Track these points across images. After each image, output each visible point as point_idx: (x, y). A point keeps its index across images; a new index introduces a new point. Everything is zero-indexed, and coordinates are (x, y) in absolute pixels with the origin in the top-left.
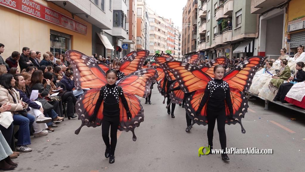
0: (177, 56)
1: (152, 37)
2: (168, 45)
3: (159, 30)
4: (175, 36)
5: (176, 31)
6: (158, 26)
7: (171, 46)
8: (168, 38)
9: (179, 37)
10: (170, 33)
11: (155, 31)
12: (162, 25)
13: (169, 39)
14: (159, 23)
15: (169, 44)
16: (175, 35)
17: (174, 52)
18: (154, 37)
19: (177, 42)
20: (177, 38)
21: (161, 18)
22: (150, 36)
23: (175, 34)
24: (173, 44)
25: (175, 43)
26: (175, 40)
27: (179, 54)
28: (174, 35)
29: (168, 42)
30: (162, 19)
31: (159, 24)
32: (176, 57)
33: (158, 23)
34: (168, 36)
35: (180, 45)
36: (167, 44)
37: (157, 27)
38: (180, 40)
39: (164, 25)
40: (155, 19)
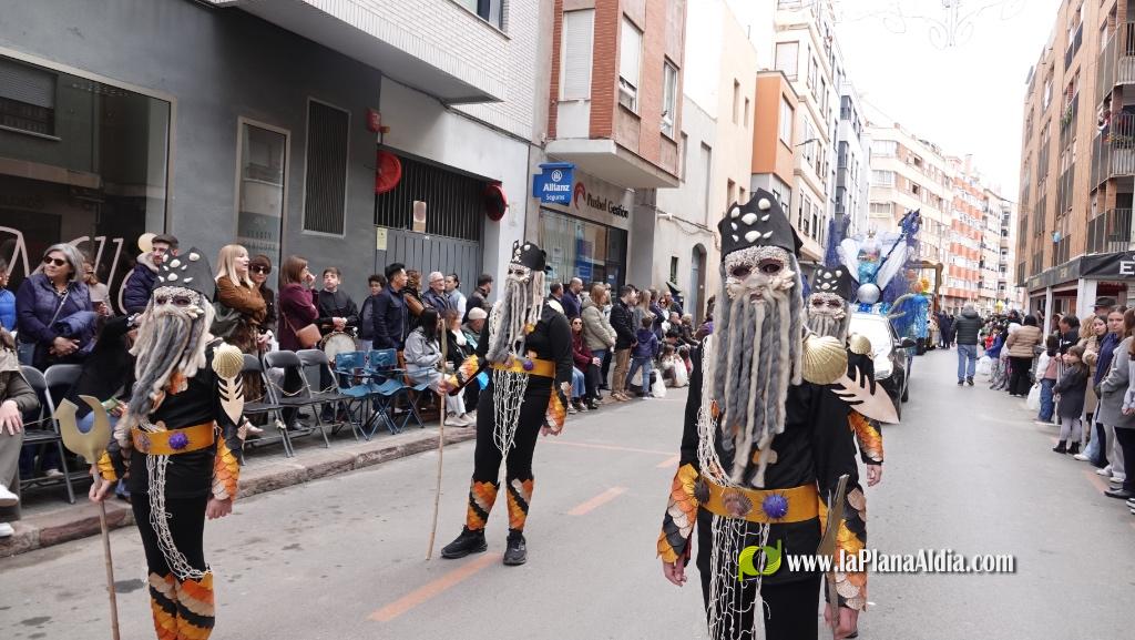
0: (992, 294)
1: (884, 215)
2: (957, 249)
3: (915, 189)
4: (985, 218)
5: (991, 198)
6: (913, 175)
7: (968, 255)
8: (954, 221)
9: (1005, 222)
10: (963, 202)
11: (895, 191)
12: (932, 172)
13: (957, 224)
14: (917, 162)
15: (960, 246)
16: (987, 215)
17: (980, 277)
18: (891, 215)
19: (993, 240)
20: (994, 223)
21: (927, 143)
22: (873, 211)
23: (987, 210)
24: (973, 245)
25: (983, 246)
26: (986, 232)
27: (1002, 285)
28: (982, 214)
29: (957, 238)
30: (929, 148)
31: (916, 167)
32: (987, 299)
33: (911, 160)
34: (957, 216)
35: (1004, 253)
36: (952, 245)
37: (903, 178)
38: (1005, 233)
39: (939, 172)
40: (898, 143)
